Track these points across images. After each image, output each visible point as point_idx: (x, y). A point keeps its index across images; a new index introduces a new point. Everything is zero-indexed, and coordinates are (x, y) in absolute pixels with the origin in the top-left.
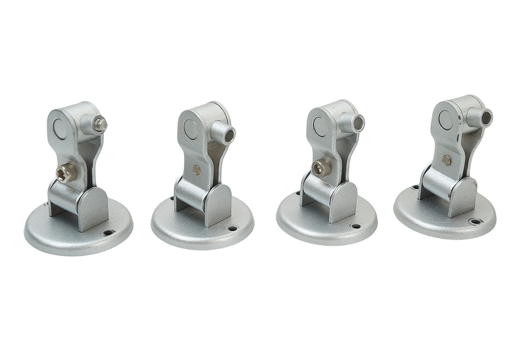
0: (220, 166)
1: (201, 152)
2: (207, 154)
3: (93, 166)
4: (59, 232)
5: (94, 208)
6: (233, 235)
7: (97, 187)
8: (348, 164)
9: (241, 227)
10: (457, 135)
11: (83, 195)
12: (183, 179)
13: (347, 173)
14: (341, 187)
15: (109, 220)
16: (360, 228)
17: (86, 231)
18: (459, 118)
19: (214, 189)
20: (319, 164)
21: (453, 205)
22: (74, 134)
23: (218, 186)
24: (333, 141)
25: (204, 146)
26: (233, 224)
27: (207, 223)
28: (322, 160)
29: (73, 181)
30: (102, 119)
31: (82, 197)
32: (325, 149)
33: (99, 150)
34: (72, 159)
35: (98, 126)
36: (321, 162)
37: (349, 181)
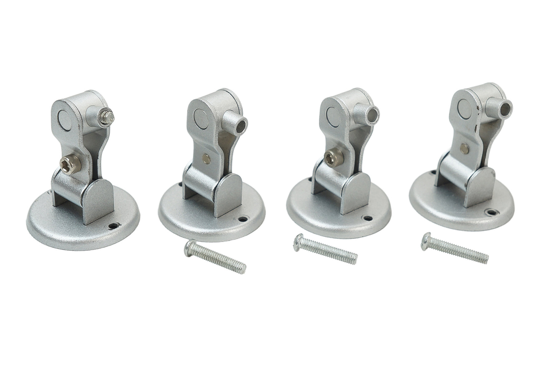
0: (230, 156)
1: (212, 142)
2: (218, 145)
3: (99, 157)
4: (63, 224)
5: (100, 200)
6: (244, 226)
7: (102, 178)
8: (362, 154)
9: (252, 217)
10: (475, 125)
11: (88, 188)
12: (192, 167)
13: (360, 164)
14: (353, 178)
15: (114, 211)
16: (372, 220)
17: (90, 223)
18: (478, 108)
19: (224, 179)
20: (332, 154)
21: (469, 195)
22: (79, 126)
23: (228, 176)
24: (346, 133)
25: (214, 137)
26: (243, 214)
27: (216, 213)
28: (335, 150)
29: (78, 173)
30: (108, 112)
31: (86, 190)
32: (337, 139)
33: (105, 141)
34: (76, 150)
35: (104, 119)
36: (333, 152)
37: (362, 172)
